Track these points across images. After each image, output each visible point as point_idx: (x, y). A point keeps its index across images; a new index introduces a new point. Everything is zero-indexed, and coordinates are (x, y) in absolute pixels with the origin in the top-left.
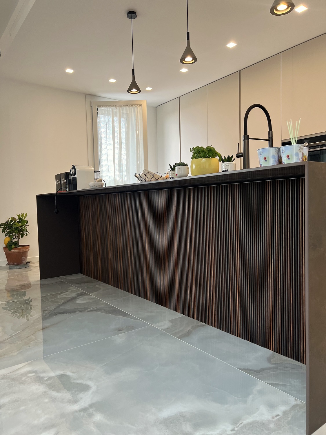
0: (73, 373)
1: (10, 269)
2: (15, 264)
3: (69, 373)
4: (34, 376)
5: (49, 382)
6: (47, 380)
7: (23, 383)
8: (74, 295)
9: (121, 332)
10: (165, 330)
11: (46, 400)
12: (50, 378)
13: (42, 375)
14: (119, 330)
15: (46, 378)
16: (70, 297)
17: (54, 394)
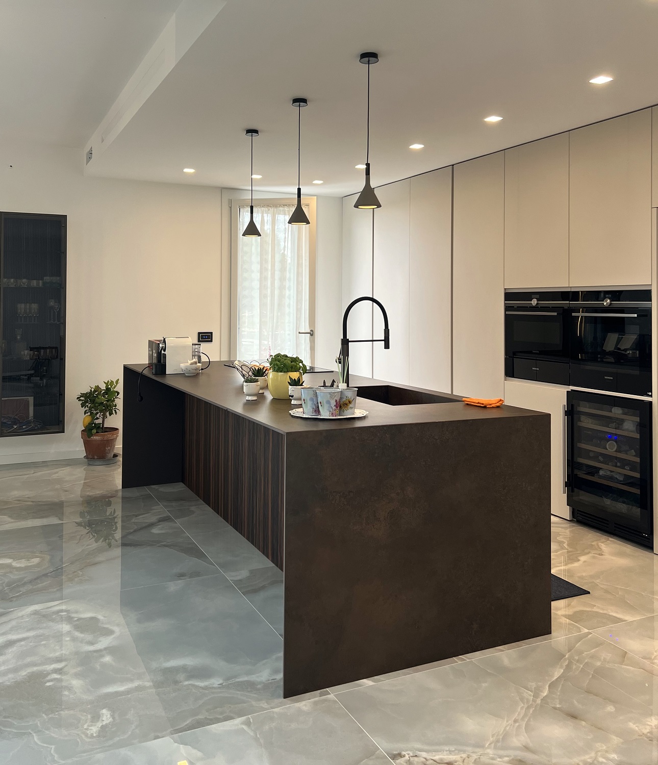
0: (104, 617)
1: (89, 465)
2: (96, 457)
3: (100, 617)
4: (65, 615)
5: (77, 623)
6: (76, 621)
7: (53, 620)
8: (154, 519)
9: (181, 578)
10: (235, 582)
11: (68, 639)
12: (79, 619)
13: (73, 615)
14: (181, 576)
15: (76, 619)
16: (147, 522)
17: (77, 634)
